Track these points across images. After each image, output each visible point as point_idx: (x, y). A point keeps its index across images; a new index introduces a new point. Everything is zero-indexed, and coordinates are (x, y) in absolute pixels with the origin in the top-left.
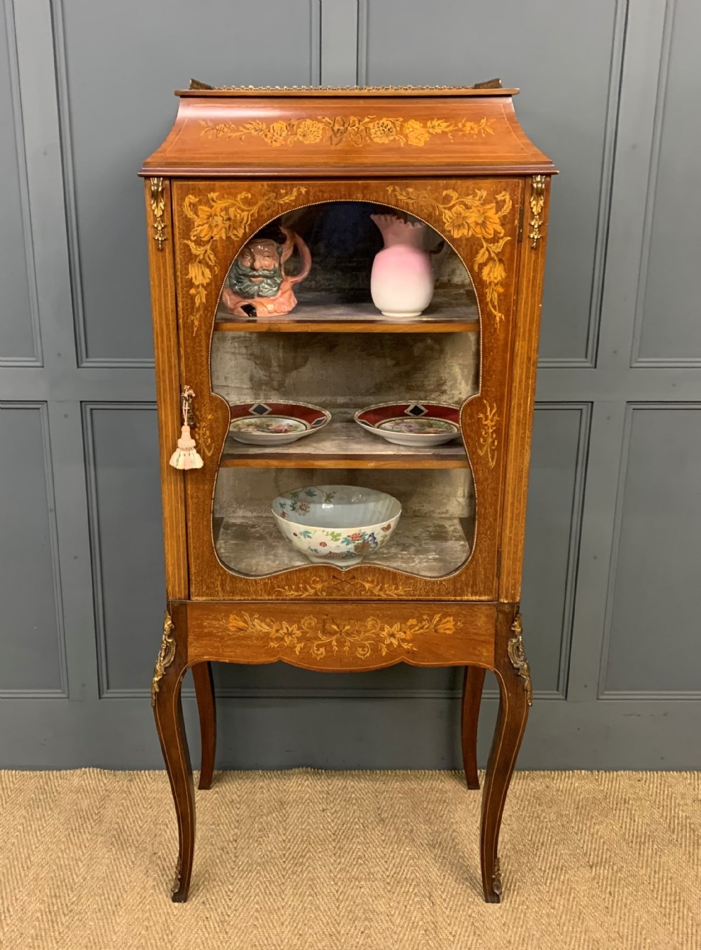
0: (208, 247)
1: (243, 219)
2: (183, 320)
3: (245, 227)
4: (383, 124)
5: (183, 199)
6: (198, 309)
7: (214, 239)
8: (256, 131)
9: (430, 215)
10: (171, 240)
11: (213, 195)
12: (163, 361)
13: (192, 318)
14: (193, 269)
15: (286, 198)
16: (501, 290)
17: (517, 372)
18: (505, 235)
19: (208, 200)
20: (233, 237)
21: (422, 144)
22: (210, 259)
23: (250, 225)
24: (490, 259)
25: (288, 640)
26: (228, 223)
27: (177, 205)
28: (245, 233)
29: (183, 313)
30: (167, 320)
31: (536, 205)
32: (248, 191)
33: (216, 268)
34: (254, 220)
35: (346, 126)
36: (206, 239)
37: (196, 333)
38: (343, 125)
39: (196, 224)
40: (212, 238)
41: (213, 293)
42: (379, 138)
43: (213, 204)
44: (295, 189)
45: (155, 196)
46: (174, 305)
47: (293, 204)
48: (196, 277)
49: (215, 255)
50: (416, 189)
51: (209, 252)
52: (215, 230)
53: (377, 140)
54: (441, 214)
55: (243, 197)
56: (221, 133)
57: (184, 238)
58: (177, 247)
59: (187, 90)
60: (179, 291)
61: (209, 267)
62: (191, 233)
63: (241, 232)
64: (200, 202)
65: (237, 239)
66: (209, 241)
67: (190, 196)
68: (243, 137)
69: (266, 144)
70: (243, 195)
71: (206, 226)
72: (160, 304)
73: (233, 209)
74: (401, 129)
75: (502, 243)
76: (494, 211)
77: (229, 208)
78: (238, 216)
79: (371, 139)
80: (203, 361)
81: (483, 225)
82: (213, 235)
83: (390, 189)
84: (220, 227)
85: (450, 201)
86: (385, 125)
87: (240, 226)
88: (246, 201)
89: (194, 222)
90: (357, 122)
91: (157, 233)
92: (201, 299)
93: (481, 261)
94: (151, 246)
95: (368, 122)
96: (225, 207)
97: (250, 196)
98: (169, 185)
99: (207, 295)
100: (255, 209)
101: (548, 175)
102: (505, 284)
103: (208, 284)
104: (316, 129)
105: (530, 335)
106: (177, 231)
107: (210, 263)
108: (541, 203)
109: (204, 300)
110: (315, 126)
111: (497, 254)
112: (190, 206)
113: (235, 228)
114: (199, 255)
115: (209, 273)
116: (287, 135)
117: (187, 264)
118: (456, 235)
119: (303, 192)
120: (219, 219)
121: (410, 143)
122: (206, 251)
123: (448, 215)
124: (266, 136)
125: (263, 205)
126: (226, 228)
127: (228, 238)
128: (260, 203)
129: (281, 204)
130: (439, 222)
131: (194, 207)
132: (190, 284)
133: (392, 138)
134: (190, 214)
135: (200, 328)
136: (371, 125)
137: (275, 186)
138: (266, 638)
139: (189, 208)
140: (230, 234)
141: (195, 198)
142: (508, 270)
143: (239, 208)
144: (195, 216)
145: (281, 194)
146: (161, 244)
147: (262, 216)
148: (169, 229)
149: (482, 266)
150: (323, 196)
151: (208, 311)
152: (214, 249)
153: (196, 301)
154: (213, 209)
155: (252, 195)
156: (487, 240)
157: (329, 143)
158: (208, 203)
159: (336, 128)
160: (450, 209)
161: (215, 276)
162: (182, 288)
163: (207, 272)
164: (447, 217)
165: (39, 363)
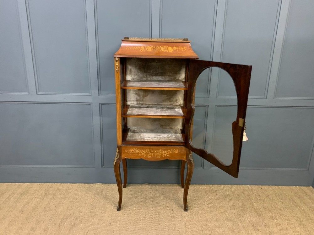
4: (164, 47)
8: (138, 48)
21: (171, 52)
25: (143, 154)
35: (156, 48)
45: (117, 61)
53: (162, 51)
56: (130, 48)
59: (123, 39)
68: (135, 50)
69: (140, 51)
74: (167, 49)
90: (158, 47)
91: (117, 69)
94: (115, 71)
95: (161, 47)
110: (150, 47)
116: (144, 49)
121: (169, 51)
124: (140, 49)
133: (165, 50)
138: (138, 153)
148: (119, 68)
157: (153, 51)
159: (154, 48)
165: (90, 95)
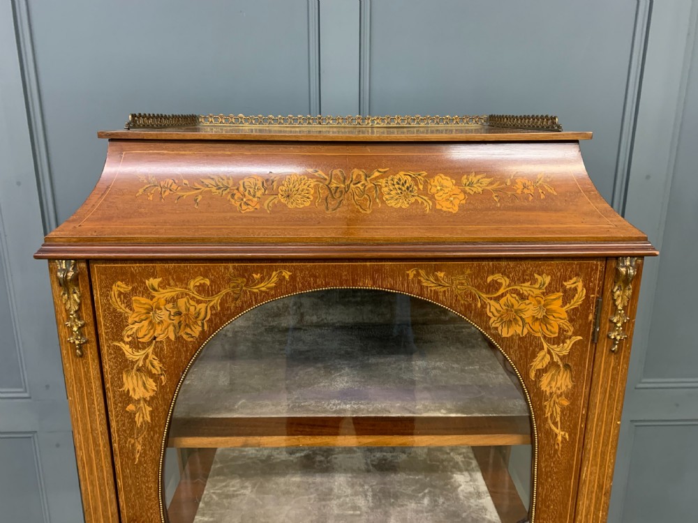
0: (150, 350)
1: (199, 314)
2: (119, 444)
3: (203, 324)
4: (400, 180)
5: (109, 288)
6: (140, 431)
7: (157, 340)
8: (220, 188)
9: (468, 308)
10: (94, 344)
11: (154, 282)
12: (94, 497)
13: (133, 441)
14: (129, 378)
15: (262, 285)
16: (566, 403)
17: (583, 504)
18: (575, 334)
19: (146, 289)
20: (185, 337)
21: (455, 210)
22: (153, 366)
23: (211, 320)
24: (552, 364)
26: (176, 320)
27: (101, 295)
28: (203, 332)
29: (119, 436)
30: (96, 445)
31: (620, 296)
32: (205, 276)
33: (162, 377)
34: (216, 314)
35: (347, 182)
36: (145, 340)
37: (140, 461)
38: (344, 182)
39: (130, 321)
40: (155, 338)
41: (161, 409)
42: (395, 202)
43: (154, 293)
44: (274, 273)
45: (65, 285)
46: (105, 427)
47: (273, 292)
48: (134, 390)
49: (161, 361)
50: (449, 274)
51: (151, 356)
52: (159, 329)
53: (392, 203)
54: (484, 306)
55: (198, 284)
56: (168, 192)
57: (114, 340)
58: (105, 350)
59: (121, 130)
60: (111, 407)
61: (152, 375)
62: (124, 333)
63: (197, 331)
64: (134, 290)
65: (191, 339)
66: (151, 342)
67: (119, 283)
68: (200, 198)
69: (232, 209)
70: (199, 281)
71: (145, 323)
72: (85, 425)
73: (185, 299)
74: (425, 188)
75: (569, 344)
76: (560, 302)
77: (178, 298)
78: (192, 309)
79: (383, 202)
80: (151, 494)
81: (544, 321)
82: (155, 335)
83: (411, 273)
84: (165, 324)
85: (497, 290)
86: (402, 181)
87: (196, 323)
88: (201, 289)
89: (126, 318)
90: (363, 177)
91: (72, 335)
92: (143, 418)
93: (540, 367)
95: (377, 178)
96: (173, 298)
97: (208, 282)
98: (86, 270)
99: (151, 413)
100: (216, 300)
101: (642, 257)
102: (572, 395)
103: (152, 398)
104: (305, 187)
105: (603, 459)
106: (102, 331)
107: (154, 371)
108: (629, 293)
109: (148, 419)
110: (303, 182)
111: (562, 358)
112: (119, 296)
113: (187, 325)
114: (137, 361)
115: (154, 384)
116: (264, 194)
117: (120, 372)
118: (505, 333)
119: (287, 277)
120: (163, 315)
121: (438, 207)
122: (147, 357)
123: (493, 308)
124: (233, 195)
125: (227, 294)
126: (174, 326)
127: (178, 338)
128: (224, 292)
129: (254, 293)
130: (482, 315)
131: (126, 298)
132: (127, 398)
133: (413, 200)
134: (121, 308)
135: (144, 454)
136: (382, 182)
137: (246, 270)
139: (118, 300)
140: (182, 333)
141: (127, 285)
142: (576, 378)
143: (193, 298)
144: (127, 310)
145: (253, 280)
146: (80, 349)
147: (229, 308)
148: (91, 329)
149: (540, 373)
150: (315, 282)
151: (155, 432)
152: (158, 353)
153: (136, 419)
154: (155, 300)
155: (212, 281)
156: (549, 340)
157: (324, 207)
158: (147, 292)
159: (333, 186)
160: (497, 299)
161: (162, 388)
162: (115, 404)
163: (151, 384)
164: (493, 310)
165: (26, 395)
